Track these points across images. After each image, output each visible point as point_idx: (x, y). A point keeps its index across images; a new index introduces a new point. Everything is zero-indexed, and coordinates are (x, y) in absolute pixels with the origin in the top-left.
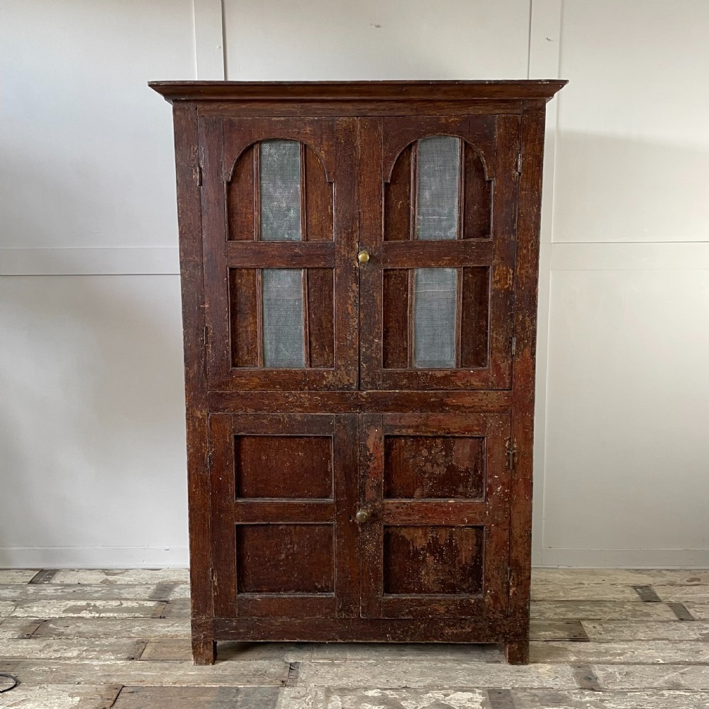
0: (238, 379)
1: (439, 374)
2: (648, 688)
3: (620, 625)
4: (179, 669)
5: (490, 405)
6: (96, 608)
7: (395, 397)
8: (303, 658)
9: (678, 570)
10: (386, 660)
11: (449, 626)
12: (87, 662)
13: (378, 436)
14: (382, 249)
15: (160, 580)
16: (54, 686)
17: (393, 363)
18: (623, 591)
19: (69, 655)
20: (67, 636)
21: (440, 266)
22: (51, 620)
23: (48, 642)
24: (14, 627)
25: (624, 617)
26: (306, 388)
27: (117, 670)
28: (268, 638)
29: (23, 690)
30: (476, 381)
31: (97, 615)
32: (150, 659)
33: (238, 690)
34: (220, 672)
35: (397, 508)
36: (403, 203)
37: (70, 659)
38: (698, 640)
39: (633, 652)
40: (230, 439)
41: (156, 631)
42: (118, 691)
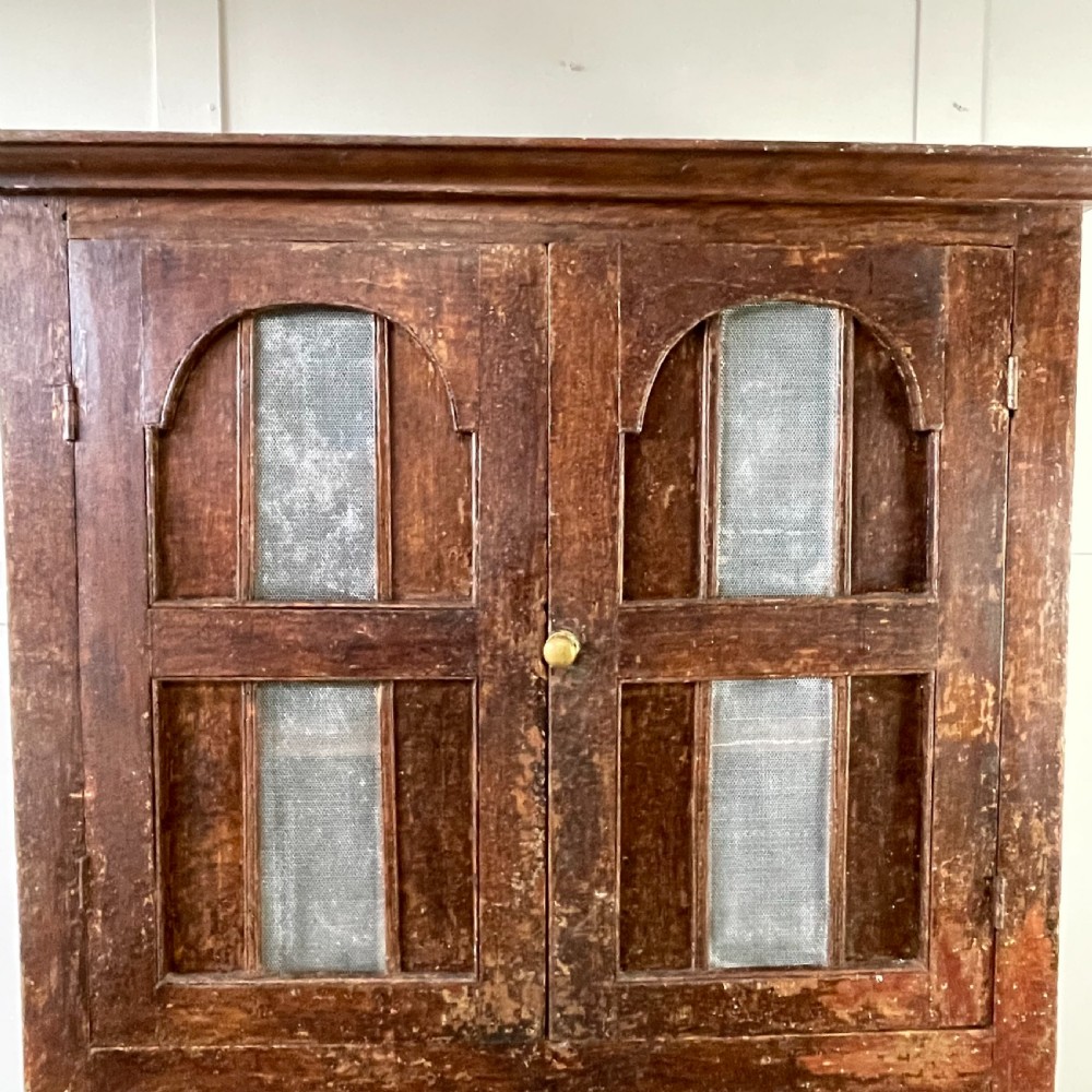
0: (182, 1012)
1: (786, 988)
5: (928, 1074)
7: (656, 1055)
14: (617, 624)
17: (647, 953)
21: (787, 674)
26: (390, 1035)
30: (890, 1005)
36: (676, 493)
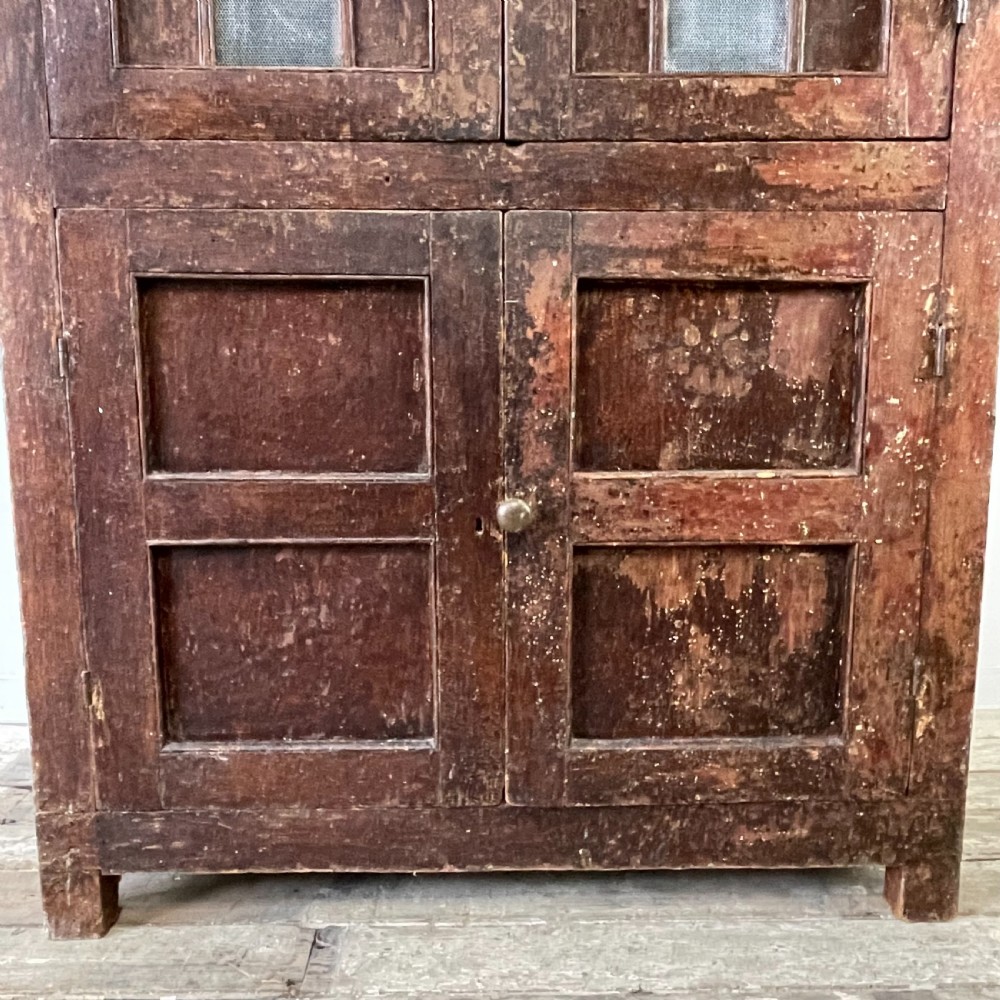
0: (139, 98)
1: (742, 89)
4: (7, 949)
5: (884, 186)
8: (349, 918)
10: (574, 918)
11: (750, 824)
13: (559, 281)
17: (604, 56)
26: (346, 128)
28: (251, 864)
30: (847, 110)
34: (118, 958)
35: (613, 494)
40: (122, 290)
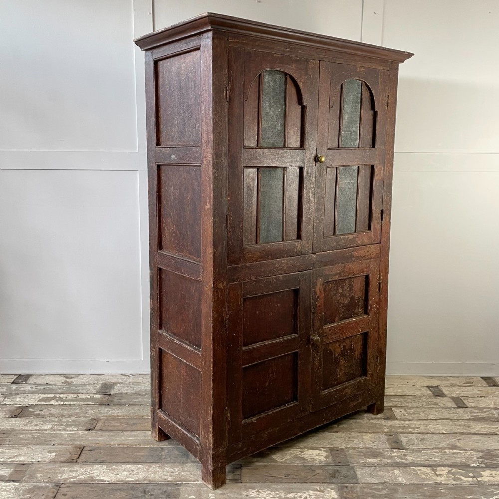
2: (436, 448)
3: (418, 410)
4: (122, 436)
6: (60, 399)
9: (459, 377)
12: (58, 432)
15: (104, 382)
16: (37, 447)
18: (420, 390)
19: (45, 428)
20: (43, 416)
22: (30, 406)
23: (30, 420)
24: (5, 411)
25: (421, 405)
27: (79, 437)
29: (16, 449)
31: (62, 403)
32: (101, 430)
33: (162, 449)
37: (46, 430)
38: (469, 420)
39: (426, 426)
41: (104, 413)
42: (81, 449)
